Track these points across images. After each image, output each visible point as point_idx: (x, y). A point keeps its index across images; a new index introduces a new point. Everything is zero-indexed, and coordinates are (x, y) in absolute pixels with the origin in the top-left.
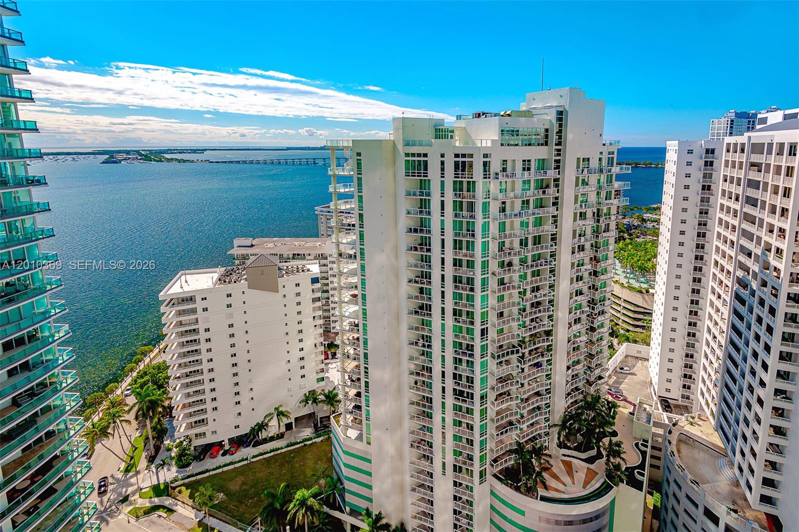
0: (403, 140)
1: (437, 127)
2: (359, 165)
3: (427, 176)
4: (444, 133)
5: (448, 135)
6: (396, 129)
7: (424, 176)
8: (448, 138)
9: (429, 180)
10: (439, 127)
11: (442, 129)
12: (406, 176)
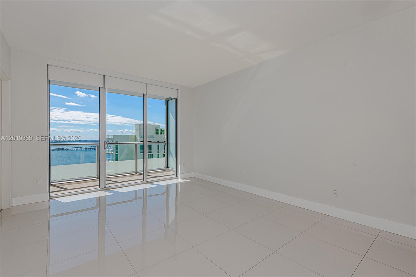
0: (140, 135)
1: (156, 129)
2: (117, 149)
3: (151, 153)
4: (160, 132)
5: (161, 132)
6: (136, 130)
7: (149, 153)
8: (161, 134)
9: (152, 155)
10: (158, 129)
11: (159, 130)
12: (141, 153)
